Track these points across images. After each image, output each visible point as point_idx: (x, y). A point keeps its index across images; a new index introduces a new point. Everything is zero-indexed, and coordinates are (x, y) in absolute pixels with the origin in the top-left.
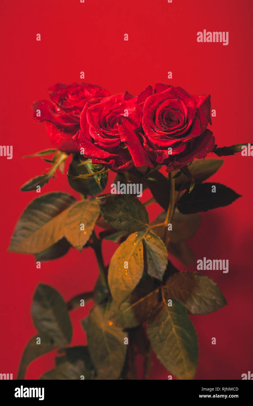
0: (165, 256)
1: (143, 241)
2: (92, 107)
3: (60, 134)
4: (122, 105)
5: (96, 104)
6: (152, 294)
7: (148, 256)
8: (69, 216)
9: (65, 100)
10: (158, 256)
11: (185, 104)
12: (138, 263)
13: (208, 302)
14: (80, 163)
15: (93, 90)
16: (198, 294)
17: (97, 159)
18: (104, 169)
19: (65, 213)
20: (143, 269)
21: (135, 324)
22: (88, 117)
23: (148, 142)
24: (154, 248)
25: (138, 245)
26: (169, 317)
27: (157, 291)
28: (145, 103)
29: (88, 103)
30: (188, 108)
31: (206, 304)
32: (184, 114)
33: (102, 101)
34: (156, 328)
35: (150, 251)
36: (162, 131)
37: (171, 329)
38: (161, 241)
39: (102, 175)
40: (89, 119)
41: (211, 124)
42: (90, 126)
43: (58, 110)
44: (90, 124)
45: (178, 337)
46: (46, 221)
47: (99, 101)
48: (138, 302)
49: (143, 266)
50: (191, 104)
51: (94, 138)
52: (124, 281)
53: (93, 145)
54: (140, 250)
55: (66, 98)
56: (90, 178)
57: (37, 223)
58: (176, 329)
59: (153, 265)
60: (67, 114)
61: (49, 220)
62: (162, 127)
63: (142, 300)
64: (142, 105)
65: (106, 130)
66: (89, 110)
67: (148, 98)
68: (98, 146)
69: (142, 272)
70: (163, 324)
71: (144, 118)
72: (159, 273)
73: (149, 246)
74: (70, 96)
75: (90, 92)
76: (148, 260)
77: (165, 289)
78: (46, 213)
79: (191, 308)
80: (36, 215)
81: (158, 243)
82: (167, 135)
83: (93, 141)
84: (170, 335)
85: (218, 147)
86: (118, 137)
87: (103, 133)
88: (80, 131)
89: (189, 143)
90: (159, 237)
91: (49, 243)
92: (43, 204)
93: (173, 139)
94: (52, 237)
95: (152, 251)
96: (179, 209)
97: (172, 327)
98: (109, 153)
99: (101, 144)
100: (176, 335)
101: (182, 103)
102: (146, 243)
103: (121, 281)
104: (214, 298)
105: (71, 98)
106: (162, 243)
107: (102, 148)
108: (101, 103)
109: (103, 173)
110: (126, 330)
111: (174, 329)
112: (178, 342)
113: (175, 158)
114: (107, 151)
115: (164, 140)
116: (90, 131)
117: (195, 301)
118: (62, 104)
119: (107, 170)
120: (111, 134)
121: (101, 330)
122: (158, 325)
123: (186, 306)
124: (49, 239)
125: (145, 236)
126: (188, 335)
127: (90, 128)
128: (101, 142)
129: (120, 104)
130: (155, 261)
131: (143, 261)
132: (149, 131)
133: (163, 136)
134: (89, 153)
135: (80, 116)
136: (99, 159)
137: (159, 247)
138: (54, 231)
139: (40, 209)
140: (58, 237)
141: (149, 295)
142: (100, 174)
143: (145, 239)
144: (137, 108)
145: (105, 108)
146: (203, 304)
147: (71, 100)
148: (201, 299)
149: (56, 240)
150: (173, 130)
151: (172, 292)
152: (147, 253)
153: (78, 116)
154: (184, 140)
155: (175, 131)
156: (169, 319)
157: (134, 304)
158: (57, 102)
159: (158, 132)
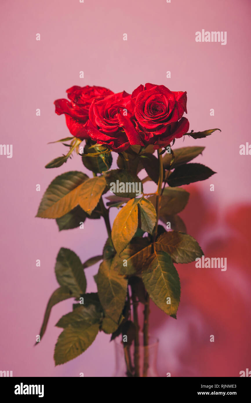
0: (155, 216)
1: (138, 205)
2: (98, 102)
3: (75, 124)
4: (120, 101)
5: (101, 100)
6: (146, 248)
7: (142, 216)
8: (82, 189)
9: (80, 98)
10: (150, 216)
11: (167, 98)
12: (134, 221)
13: (189, 254)
14: (91, 146)
15: (101, 90)
16: (182, 248)
17: (100, 141)
18: (107, 150)
19: (80, 187)
20: (137, 226)
21: (133, 272)
22: (95, 109)
23: (139, 126)
24: (146, 210)
25: (134, 208)
26: (159, 265)
27: (150, 246)
28: (137, 97)
29: (95, 99)
30: (169, 102)
31: (187, 255)
32: (166, 106)
33: (105, 98)
34: (149, 274)
35: (143, 212)
36: (149, 118)
37: (160, 275)
38: (152, 204)
39: (106, 154)
40: (95, 111)
41: (187, 113)
42: (96, 117)
43: (74, 105)
44: (96, 115)
45: (165, 281)
46: (66, 194)
47: (103, 98)
48: (136, 255)
49: (137, 223)
50: (171, 98)
51: (99, 125)
52: (123, 235)
53: (98, 131)
54: (135, 211)
55: (80, 96)
56: (96, 156)
57: (58, 195)
58: (164, 274)
59: (146, 223)
60: (81, 108)
61: (68, 193)
62: (150, 115)
63: (139, 253)
64: (135, 99)
65: (108, 119)
66: (95, 104)
67: (139, 94)
68: (102, 131)
69: (137, 227)
70: (154, 270)
71: (136, 108)
72: (150, 229)
73: (142, 209)
74: (83, 95)
75: (99, 92)
76: (142, 219)
77: (157, 244)
78: (66, 187)
79: (176, 258)
80: (58, 189)
81: (149, 206)
82: (153, 120)
83: (99, 128)
84: (159, 279)
85: (194, 132)
86: (118, 124)
87: (106, 121)
88: (89, 121)
89: (169, 126)
90: (150, 202)
91: (67, 210)
92: (63, 180)
93: (157, 124)
94: (69, 206)
95: (145, 212)
96: (169, 184)
97: (161, 273)
98: (110, 137)
99: (104, 130)
100: (164, 279)
101: (165, 97)
102: (140, 206)
103: (121, 235)
104: (194, 251)
105: (84, 96)
106: (152, 206)
107: (105, 133)
108: (105, 99)
109: (107, 153)
110: (126, 278)
111: (162, 274)
112: (166, 284)
113: (159, 138)
114: (109, 135)
115: (150, 124)
116: (96, 120)
117: (179, 253)
118: (77, 101)
119: (110, 151)
120: (111, 122)
121: (108, 278)
122: (151, 271)
123: (172, 257)
124: (67, 207)
125: (140, 201)
126: (173, 278)
127: (96, 118)
128: (105, 129)
129: (119, 100)
130: (147, 220)
131: (137, 220)
132: (140, 118)
133: (150, 122)
134: (95, 136)
135: (89, 110)
136: (102, 141)
137: (150, 209)
138: (71, 201)
139: (61, 184)
140: (74, 206)
141: (144, 250)
142: (104, 154)
143: (140, 204)
144: (131, 101)
145: (107, 103)
146: (185, 255)
147: (84, 98)
148: (183, 252)
149: (72, 208)
150: (158, 117)
151: (162, 246)
152: (141, 214)
153: (88, 109)
154: (165, 124)
155: (159, 118)
156: (159, 266)
157: (133, 256)
158: (74, 100)
159: (146, 118)
